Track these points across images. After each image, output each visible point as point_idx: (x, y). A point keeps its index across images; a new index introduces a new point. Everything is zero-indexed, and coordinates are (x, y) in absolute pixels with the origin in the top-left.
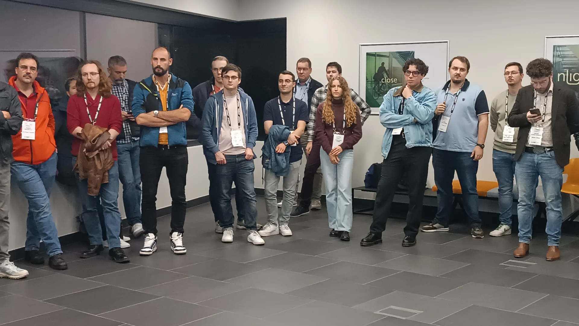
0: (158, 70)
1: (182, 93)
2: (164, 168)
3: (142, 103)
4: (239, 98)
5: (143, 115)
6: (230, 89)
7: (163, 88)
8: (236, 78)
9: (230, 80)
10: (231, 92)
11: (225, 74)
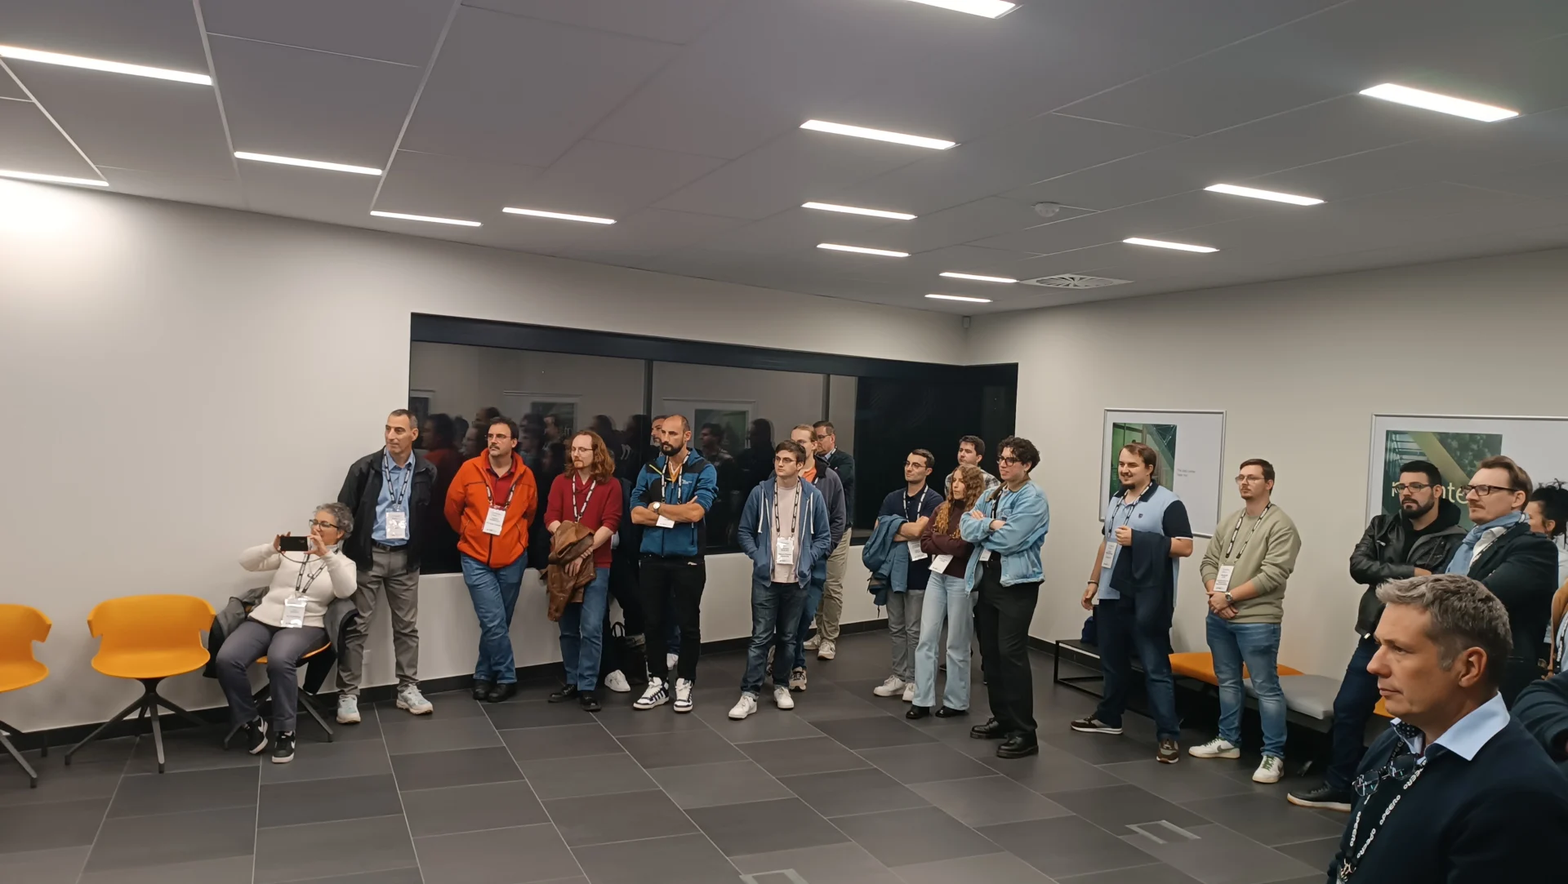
0: (666, 448)
5: (640, 508)
6: (782, 477)
7: (674, 472)
8: (792, 461)
9: (781, 463)
10: (786, 481)
11: (777, 454)
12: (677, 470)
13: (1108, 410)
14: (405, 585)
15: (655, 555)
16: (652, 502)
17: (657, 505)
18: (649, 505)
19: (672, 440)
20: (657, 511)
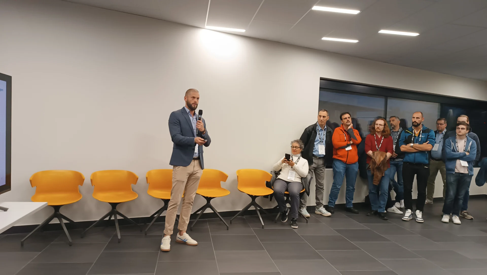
5: (404, 146)
6: (460, 135)
7: (417, 133)
8: (465, 129)
9: (460, 130)
10: (461, 137)
11: (457, 127)
12: (418, 132)
14: (322, 170)
15: (410, 163)
16: (408, 144)
17: (412, 144)
18: (407, 145)
19: (417, 121)
20: (412, 147)
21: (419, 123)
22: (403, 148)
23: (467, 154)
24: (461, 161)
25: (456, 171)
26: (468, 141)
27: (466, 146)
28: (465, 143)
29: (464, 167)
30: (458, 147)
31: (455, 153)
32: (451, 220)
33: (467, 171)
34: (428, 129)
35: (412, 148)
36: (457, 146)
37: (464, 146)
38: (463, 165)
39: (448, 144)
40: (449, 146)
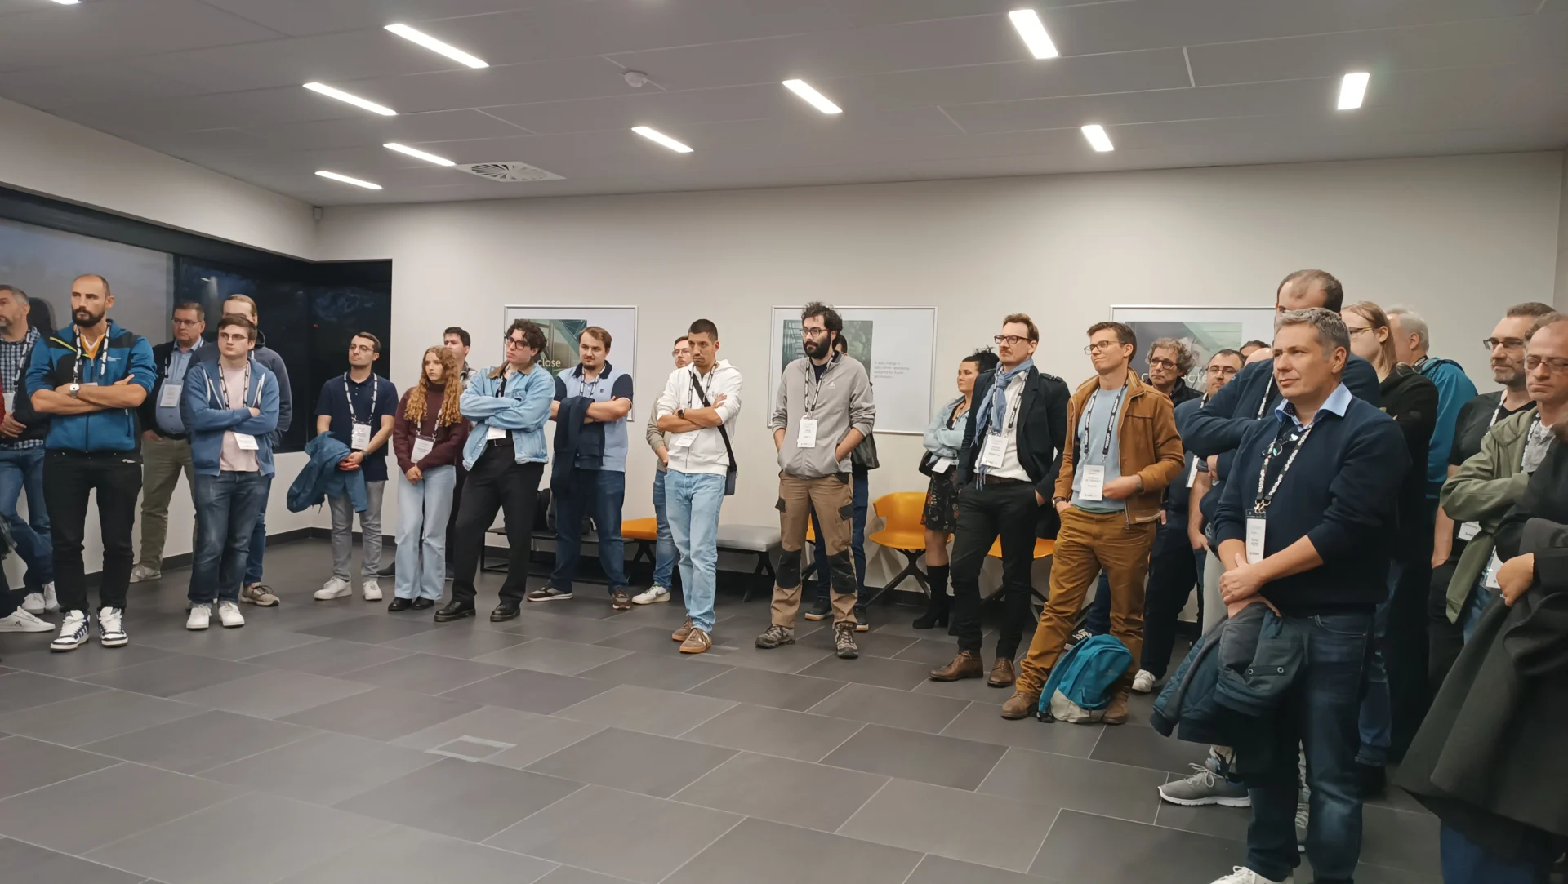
0: (82, 315)
1: (131, 356)
2: (93, 492)
3: (45, 372)
4: (249, 373)
5: (44, 392)
6: (230, 358)
7: (91, 347)
8: (243, 338)
9: (230, 340)
10: (234, 362)
11: (221, 331)
12: (95, 344)
13: (508, 307)
15: (73, 453)
16: (62, 385)
17: (74, 387)
18: (58, 388)
19: (90, 306)
20: (75, 394)
21: (95, 313)
22: (44, 399)
23: (254, 412)
24: (238, 436)
25: (224, 466)
26: (255, 375)
27: (251, 390)
28: (248, 379)
29: (246, 451)
30: (225, 391)
31: (217, 411)
32: (215, 620)
33: (255, 464)
34: (130, 334)
35: (77, 398)
36: (222, 388)
37: (246, 389)
38: (242, 446)
39: (197, 385)
40: (200, 391)
